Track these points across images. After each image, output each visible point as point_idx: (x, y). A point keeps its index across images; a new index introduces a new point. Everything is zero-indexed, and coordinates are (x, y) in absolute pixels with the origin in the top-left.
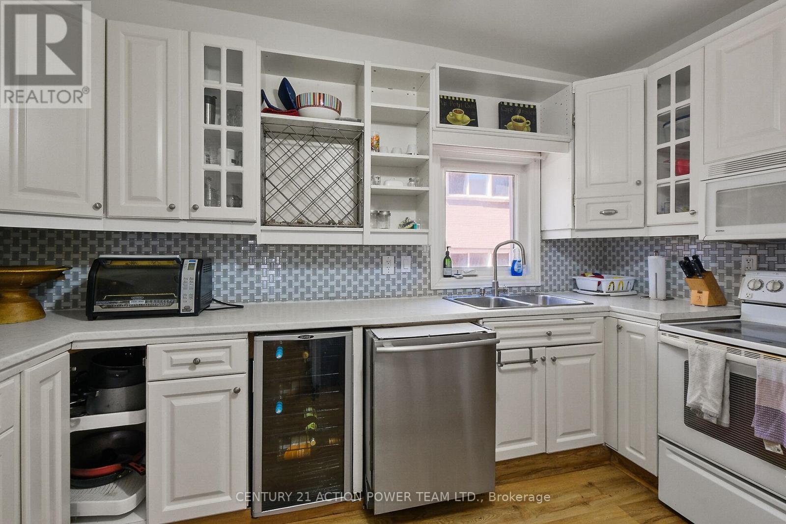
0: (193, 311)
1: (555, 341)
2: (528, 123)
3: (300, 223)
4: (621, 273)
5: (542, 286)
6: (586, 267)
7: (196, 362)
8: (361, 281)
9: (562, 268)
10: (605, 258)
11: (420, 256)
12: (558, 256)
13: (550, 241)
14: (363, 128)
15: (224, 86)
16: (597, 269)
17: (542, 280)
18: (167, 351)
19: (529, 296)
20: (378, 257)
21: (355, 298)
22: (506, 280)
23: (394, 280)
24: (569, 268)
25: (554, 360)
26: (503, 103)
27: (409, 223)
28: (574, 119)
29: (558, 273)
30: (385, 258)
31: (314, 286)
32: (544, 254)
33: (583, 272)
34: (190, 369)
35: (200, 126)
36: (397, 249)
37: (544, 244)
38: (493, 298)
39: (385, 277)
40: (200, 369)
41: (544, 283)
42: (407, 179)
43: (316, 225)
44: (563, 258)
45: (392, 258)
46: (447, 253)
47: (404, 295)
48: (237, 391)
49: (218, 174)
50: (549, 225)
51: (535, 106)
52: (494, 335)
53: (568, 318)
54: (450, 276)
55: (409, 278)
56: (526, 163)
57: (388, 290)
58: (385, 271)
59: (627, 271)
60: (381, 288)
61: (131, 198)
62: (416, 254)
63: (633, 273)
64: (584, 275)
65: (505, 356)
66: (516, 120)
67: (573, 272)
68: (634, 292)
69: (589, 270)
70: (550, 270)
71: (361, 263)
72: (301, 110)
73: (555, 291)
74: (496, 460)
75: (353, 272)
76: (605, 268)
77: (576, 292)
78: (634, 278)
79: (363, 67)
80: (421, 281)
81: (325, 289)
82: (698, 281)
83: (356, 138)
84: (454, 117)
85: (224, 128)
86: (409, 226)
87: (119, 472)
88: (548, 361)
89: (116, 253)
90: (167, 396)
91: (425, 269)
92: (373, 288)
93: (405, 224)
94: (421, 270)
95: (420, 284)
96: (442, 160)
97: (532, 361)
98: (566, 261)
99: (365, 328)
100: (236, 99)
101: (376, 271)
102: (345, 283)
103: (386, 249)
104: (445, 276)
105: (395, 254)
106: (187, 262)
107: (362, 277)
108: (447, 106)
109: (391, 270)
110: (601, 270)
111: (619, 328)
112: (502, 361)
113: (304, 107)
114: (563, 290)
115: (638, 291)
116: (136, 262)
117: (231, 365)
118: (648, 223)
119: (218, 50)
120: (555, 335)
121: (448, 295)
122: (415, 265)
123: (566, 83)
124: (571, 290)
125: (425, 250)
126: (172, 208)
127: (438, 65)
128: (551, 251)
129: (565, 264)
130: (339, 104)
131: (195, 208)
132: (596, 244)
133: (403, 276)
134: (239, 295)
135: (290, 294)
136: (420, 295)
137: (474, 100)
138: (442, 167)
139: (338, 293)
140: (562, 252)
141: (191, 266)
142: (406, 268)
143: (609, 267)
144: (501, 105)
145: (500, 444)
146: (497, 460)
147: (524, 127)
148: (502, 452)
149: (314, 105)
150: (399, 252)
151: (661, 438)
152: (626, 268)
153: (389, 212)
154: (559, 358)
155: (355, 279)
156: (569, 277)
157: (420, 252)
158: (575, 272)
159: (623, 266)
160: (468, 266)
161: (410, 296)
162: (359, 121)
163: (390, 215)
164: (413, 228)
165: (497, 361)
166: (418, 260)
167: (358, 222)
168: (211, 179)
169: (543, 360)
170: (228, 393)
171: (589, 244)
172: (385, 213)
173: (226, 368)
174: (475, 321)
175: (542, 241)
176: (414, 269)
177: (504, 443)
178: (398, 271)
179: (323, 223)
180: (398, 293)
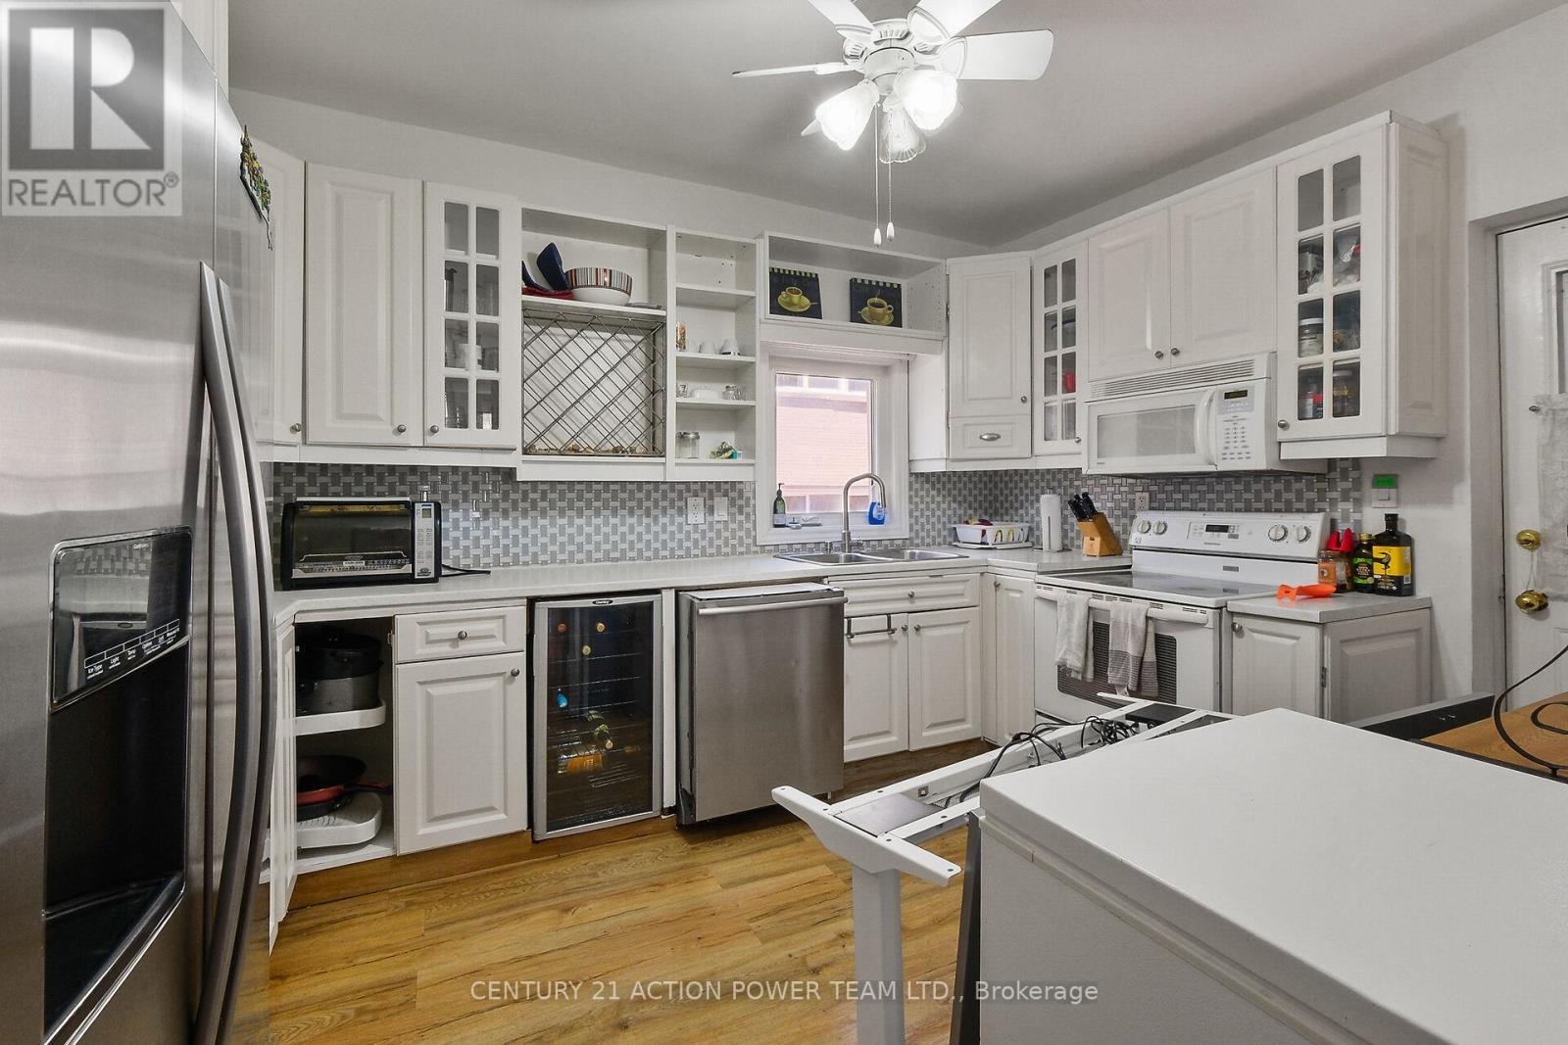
0: (432, 575)
1: (919, 605)
2: (890, 309)
3: (576, 451)
4: (1015, 518)
5: (910, 539)
6: (971, 512)
7: (461, 637)
8: (656, 534)
9: (938, 513)
10: (996, 499)
11: (741, 497)
12: (933, 496)
13: (922, 474)
14: (664, 317)
15: (474, 259)
16: (986, 514)
17: (911, 530)
18: (420, 624)
19: (894, 551)
20: (680, 498)
21: (648, 559)
22: (862, 530)
23: (704, 532)
24: (948, 512)
25: (918, 629)
26: (856, 279)
27: (726, 450)
28: (948, 310)
29: (932, 520)
30: (691, 501)
31: (589, 542)
32: (913, 493)
33: (966, 519)
34: (451, 646)
35: (439, 314)
36: (708, 486)
37: (913, 479)
38: (843, 555)
39: (690, 528)
40: (465, 647)
41: (913, 535)
42: (722, 387)
43: (598, 452)
44: (940, 499)
45: (700, 500)
46: (779, 492)
47: (719, 553)
48: (515, 674)
49: (464, 382)
50: (919, 453)
51: (899, 285)
52: (841, 593)
53: (936, 576)
54: (783, 526)
55: (726, 529)
56: (887, 364)
57: (696, 547)
58: (692, 519)
59: (1022, 515)
60: (686, 544)
61: (340, 415)
62: (734, 494)
63: (1028, 519)
64: (967, 523)
65: (857, 625)
66: (873, 305)
67: (953, 519)
68: (1029, 544)
69: (976, 515)
70: (922, 516)
71: (656, 507)
72: (577, 291)
73: (928, 545)
74: (845, 761)
75: (645, 520)
76: (996, 513)
77: (956, 546)
78: (1028, 525)
79: (664, 233)
80: (742, 534)
81: (605, 547)
82: (1088, 526)
83: (652, 330)
84: (787, 300)
85: (472, 317)
86: (727, 455)
87: (337, 798)
88: (911, 630)
89: (314, 495)
90: (420, 683)
91: (748, 514)
92: (674, 545)
93: (722, 451)
94: (743, 518)
95: (741, 538)
96: (772, 358)
97: (890, 630)
98: (944, 503)
99: (678, 591)
100: (489, 278)
101: (678, 520)
102: (634, 537)
103: (693, 487)
104: (776, 526)
105: (706, 494)
106: (418, 507)
107: (658, 528)
108: (780, 282)
109: (700, 518)
110: (991, 515)
111: (997, 586)
112: (852, 632)
113: (582, 287)
114: (939, 544)
115: (1033, 543)
116: (346, 507)
117: (504, 640)
118: (1036, 452)
119: (464, 208)
120: (917, 598)
121: (780, 552)
122: (735, 510)
123: (937, 260)
124: (950, 544)
125: (748, 488)
126: (400, 430)
127: (767, 234)
128: (922, 489)
129: (943, 507)
130: (629, 280)
131: (433, 430)
132: (985, 479)
133: (717, 526)
134: (477, 557)
135: (553, 553)
136: (742, 553)
137: (817, 275)
138: (771, 368)
139: (623, 551)
140: (939, 490)
141: (427, 514)
142: (721, 514)
143: (1000, 511)
144: (853, 282)
145: (851, 740)
146: (847, 759)
147: (884, 314)
148: (853, 751)
149: (597, 286)
150: (711, 492)
151: (1040, 713)
152: (1021, 512)
153: (697, 433)
154: (924, 627)
155: (648, 531)
156: (948, 526)
157: (741, 492)
158: (956, 519)
159: (1017, 509)
160: (807, 512)
161: (726, 554)
162: (658, 308)
163: (698, 438)
164: (731, 457)
165: (846, 632)
166: (739, 502)
167: (655, 449)
168: (455, 390)
169: (905, 629)
170: (501, 678)
171: (974, 479)
172: (691, 436)
173: (498, 644)
174: (818, 580)
175: (911, 474)
176: (731, 515)
177: (853, 739)
178: (709, 518)
179: (607, 451)
180: (709, 551)
